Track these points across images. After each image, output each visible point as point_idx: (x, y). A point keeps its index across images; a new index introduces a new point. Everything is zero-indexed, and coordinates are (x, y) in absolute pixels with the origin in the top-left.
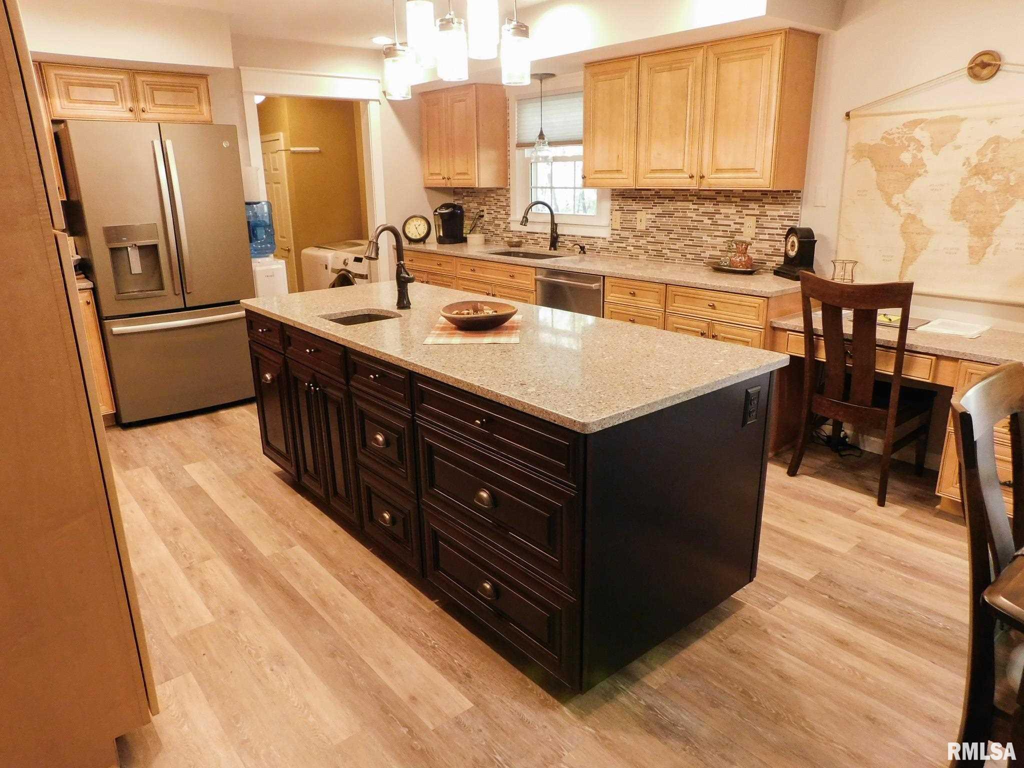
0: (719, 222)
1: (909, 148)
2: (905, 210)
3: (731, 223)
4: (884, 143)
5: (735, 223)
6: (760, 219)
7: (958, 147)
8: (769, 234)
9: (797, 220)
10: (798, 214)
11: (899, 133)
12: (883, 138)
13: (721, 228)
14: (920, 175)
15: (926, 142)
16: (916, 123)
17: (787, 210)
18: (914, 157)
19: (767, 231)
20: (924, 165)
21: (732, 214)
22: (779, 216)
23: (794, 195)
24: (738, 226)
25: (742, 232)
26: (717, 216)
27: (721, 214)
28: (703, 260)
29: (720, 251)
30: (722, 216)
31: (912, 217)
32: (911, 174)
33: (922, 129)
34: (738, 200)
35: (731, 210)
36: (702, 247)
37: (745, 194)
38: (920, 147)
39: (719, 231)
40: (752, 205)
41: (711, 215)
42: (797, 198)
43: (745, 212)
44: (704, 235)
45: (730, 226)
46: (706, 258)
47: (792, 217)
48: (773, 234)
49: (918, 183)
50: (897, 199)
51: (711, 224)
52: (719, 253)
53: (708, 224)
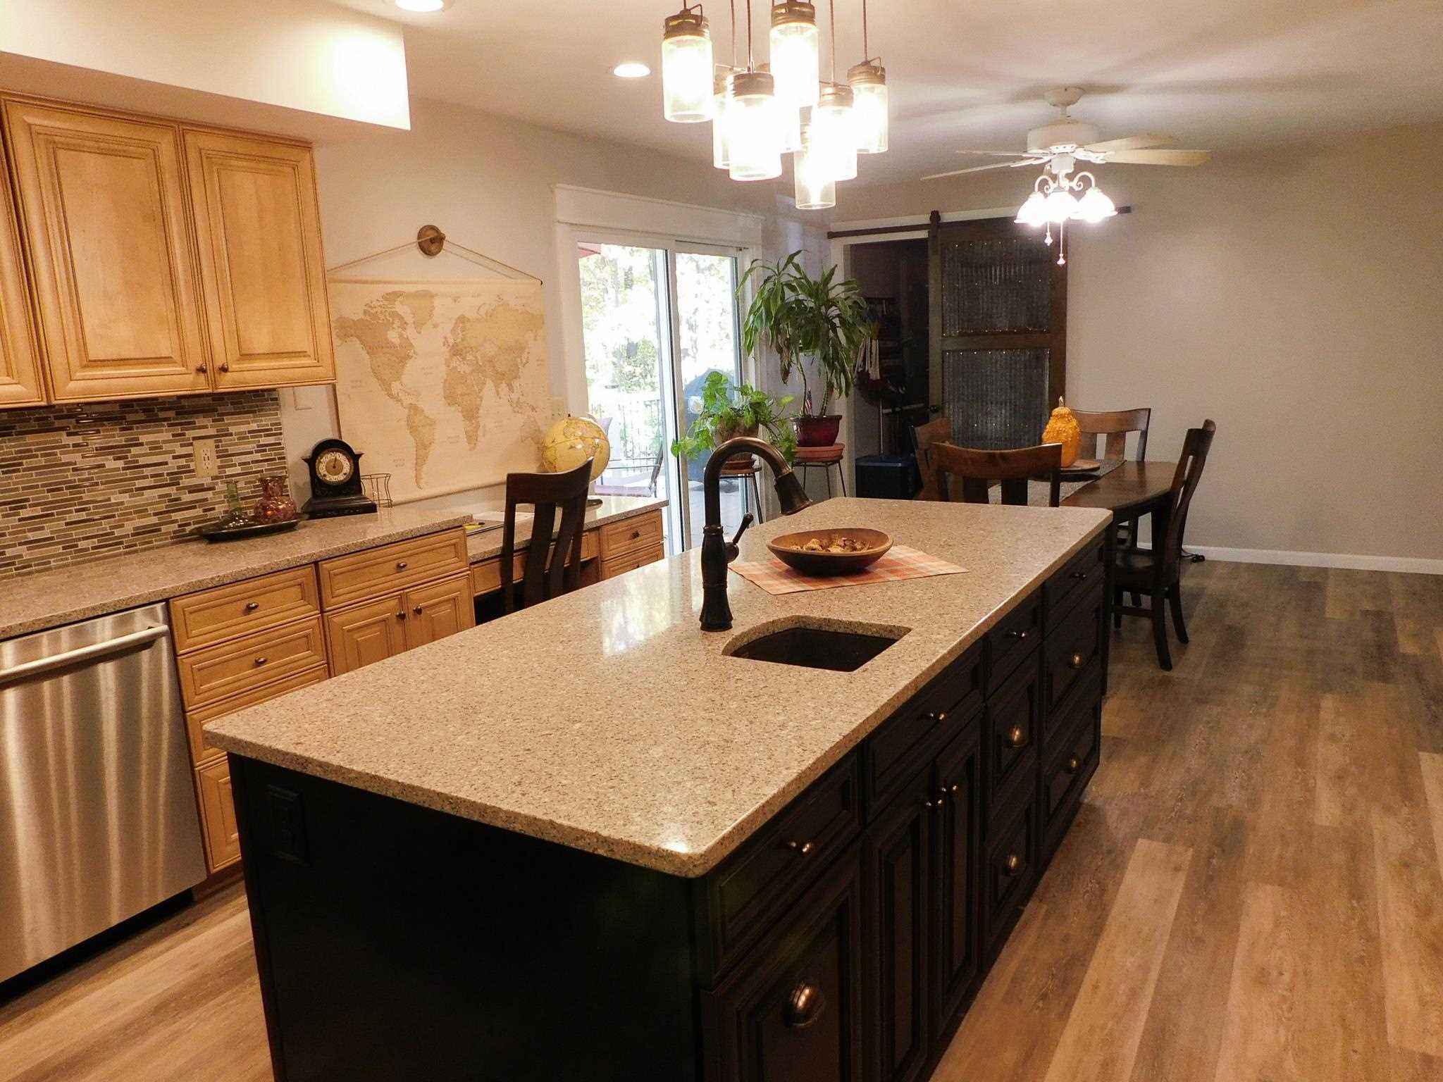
0: (142, 461)
1: (394, 326)
2: (407, 400)
3: (168, 458)
4: (368, 318)
5: (174, 457)
6: (221, 441)
7: (435, 326)
8: (240, 464)
9: (281, 434)
10: (280, 424)
11: (380, 306)
12: (365, 312)
13: (147, 471)
14: (411, 358)
15: (409, 319)
16: (396, 295)
17: (261, 421)
18: (401, 336)
19: (236, 460)
20: (411, 345)
21: (165, 442)
22: (249, 432)
23: (266, 397)
24: (183, 462)
25: (193, 471)
26: (134, 450)
27: (142, 444)
28: (121, 543)
29: (155, 514)
30: (145, 449)
31: (413, 408)
32: (402, 355)
33: (401, 302)
34: (171, 414)
35: (163, 435)
36: (113, 516)
37: (184, 403)
38: (404, 324)
39: (145, 477)
40: (200, 421)
41: (118, 452)
42: (272, 400)
43: (190, 434)
44: (113, 494)
45: (166, 463)
46: (127, 536)
47: (271, 430)
48: (249, 463)
49: (410, 366)
50: (395, 388)
51: (124, 469)
52: (155, 520)
53: (118, 469)
